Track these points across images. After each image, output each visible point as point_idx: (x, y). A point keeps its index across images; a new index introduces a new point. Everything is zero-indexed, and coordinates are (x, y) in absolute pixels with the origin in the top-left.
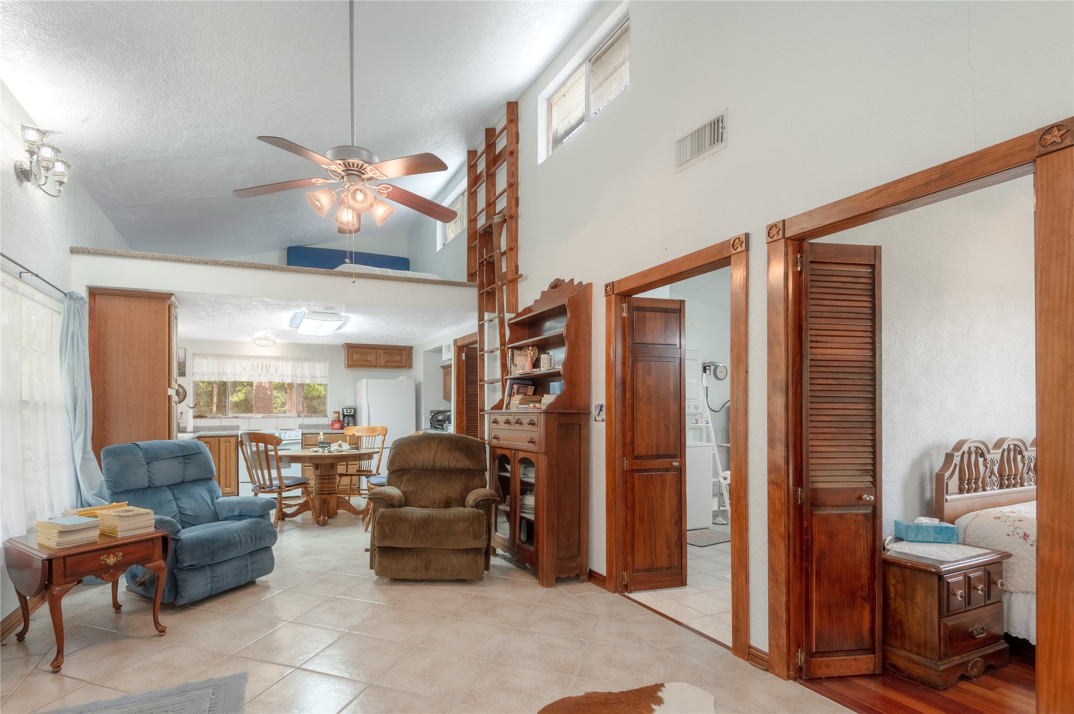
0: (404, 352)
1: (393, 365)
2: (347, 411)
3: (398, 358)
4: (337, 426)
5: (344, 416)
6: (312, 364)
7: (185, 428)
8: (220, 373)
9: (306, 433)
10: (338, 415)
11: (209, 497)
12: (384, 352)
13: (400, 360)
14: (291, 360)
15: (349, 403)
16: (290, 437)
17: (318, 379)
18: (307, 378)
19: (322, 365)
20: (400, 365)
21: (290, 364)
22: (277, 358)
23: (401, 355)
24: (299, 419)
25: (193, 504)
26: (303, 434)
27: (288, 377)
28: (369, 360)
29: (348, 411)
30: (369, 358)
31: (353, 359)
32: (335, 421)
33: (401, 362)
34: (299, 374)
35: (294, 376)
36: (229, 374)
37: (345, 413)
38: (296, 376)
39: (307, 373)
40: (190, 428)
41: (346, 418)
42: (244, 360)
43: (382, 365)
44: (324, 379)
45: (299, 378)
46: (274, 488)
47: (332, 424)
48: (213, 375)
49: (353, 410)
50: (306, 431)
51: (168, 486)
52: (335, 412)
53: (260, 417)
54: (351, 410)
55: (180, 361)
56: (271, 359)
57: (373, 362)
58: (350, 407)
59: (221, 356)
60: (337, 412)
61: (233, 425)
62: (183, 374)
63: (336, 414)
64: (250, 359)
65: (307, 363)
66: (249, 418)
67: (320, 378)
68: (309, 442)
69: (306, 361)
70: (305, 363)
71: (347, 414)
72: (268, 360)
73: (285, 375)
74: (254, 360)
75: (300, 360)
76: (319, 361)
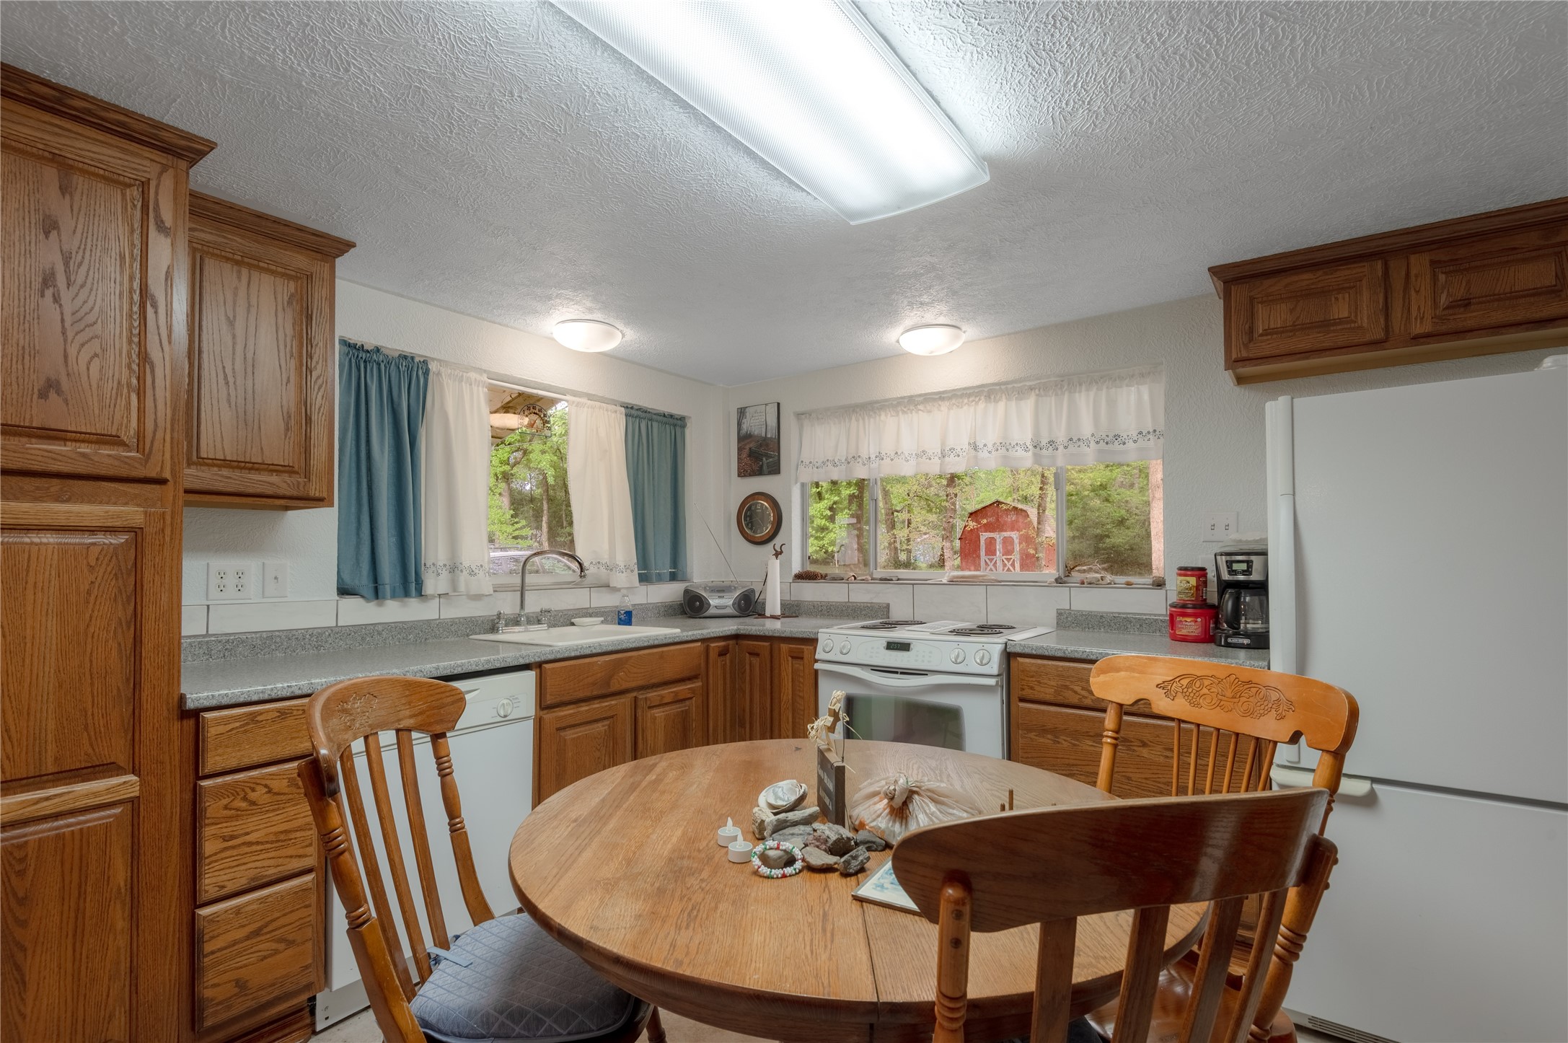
1: (1497, 317)
3: (1530, 275)
4: (1190, 626)
5: (1219, 586)
6: (1103, 392)
8: (853, 457)
10: (1193, 581)
12: (1433, 262)
14: (1031, 389)
16: (957, 662)
17: (1130, 445)
18: (1089, 445)
19: (1144, 389)
20: (1553, 308)
21: (1028, 405)
22: (986, 392)
26: (1006, 655)
27: (1027, 449)
28: (1341, 321)
29: (1235, 566)
30: (1339, 310)
31: (1252, 331)
32: (1184, 606)
33: (1555, 292)
34: (1061, 435)
35: (1044, 442)
37: (1226, 576)
38: (1051, 442)
39: (1085, 428)
40: (773, 607)
41: (1229, 599)
43: (1418, 329)
44: (1150, 442)
45: (1061, 448)
47: (1172, 616)
49: (1256, 561)
50: (1020, 644)
52: (1184, 570)
53: (945, 581)
54: (1249, 563)
55: (769, 436)
56: (976, 397)
57: (1365, 325)
58: (1246, 548)
59: (853, 411)
60: (1193, 569)
61: (874, 601)
62: (775, 469)
63: (1188, 578)
64: (920, 407)
65: (1088, 390)
66: (913, 584)
67: (1135, 442)
68: (1032, 688)
69: (1084, 387)
70: (1080, 392)
71: (1231, 578)
72: (966, 401)
73: (1017, 444)
74: (928, 408)
75: (1062, 387)
76: (1133, 376)
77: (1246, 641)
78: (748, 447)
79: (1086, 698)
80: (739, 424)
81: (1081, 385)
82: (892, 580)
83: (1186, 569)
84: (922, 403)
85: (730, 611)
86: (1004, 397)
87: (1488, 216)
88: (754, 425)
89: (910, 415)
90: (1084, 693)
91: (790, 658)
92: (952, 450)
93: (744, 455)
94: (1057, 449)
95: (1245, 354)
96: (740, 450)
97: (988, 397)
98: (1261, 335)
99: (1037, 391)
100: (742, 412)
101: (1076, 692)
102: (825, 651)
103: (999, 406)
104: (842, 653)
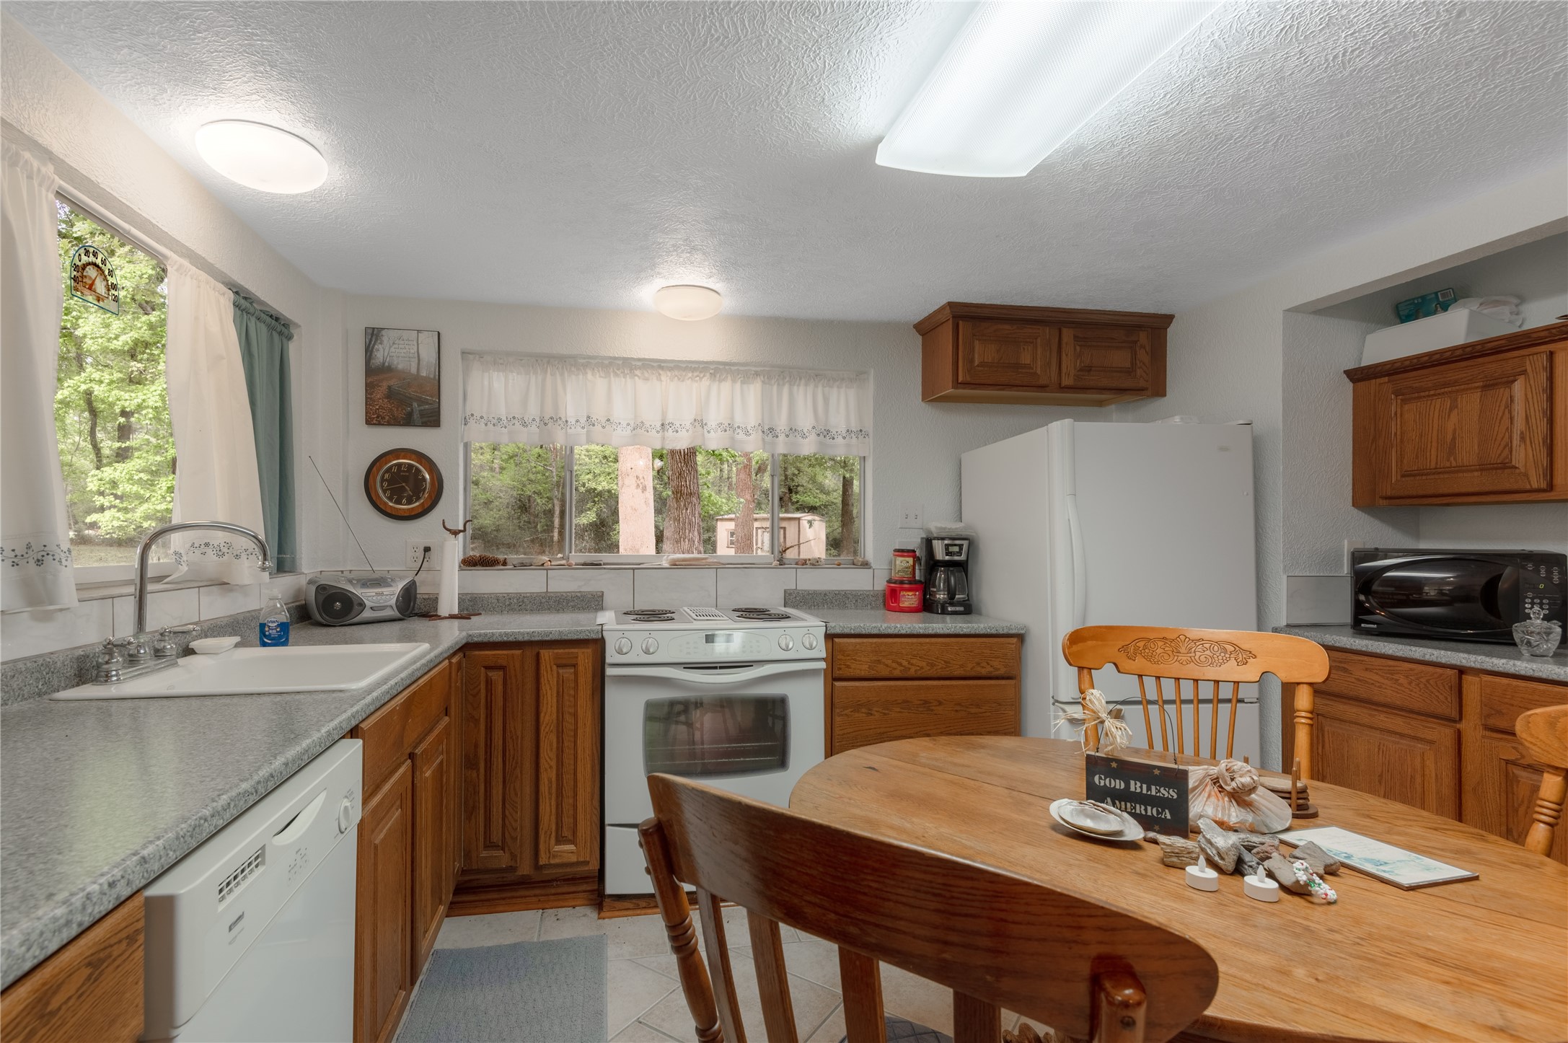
0: (1143, 337)
1: (1103, 382)
2: (947, 546)
3: (1119, 358)
4: (910, 599)
5: (933, 566)
6: (820, 390)
7: (434, 601)
8: (547, 417)
9: (838, 631)
10: (910, 561)
12: (1075, 337)
13: (1128, 365)
14: (757, 374)
15: (939, 520)
16: (787, 649)
17: (839, 440)
18: (804, 436)
19: (853, 392)
20: (1125, 385)
21: (754, 390)
22: (715, 370)
24: (781, 572)
26: (829, 637)
27: (747, 433)
28: (1025, 367)
29: (951, 549)
30: (1026, 358)
31: (972, 361)
32: (902, 582)
33: (1129, 372)
34: (782, 424)
35: (766, 428)
36: (572, 421)
37: (933, 555)
38: (771, 430)
39: (805, 421)
40: (449, 604)
41: (940, 575)
42: (616, 375)
44: (853, 439)
45: (782, 437)
47: (890, 591)
48: (525, 425)
49: (965, 543)
50: (839, 625)
52: (901, 552)
53: (667, 565)
54: (961, 546)
55: (424, 374)
56: (701, 372)
57: (1039, 372)
58: (954, 534)
59: (548, 362)
60: (908, 551)
61: (582, 590)
62: (432, 419)
63: (907, 559)
64: (637, 372)
65: (806, 385)
66: (634, 569)
67: (844, 438)
68: (848, 667)
69: (803, 381)
70: (799, 385)
71: (947, 558)
72: (690, 375)
73: (739, 427)
74: (646, 375)
75: (784, 378)
76: (843, 379)
77: (962, 609)
78: (385, 385)
79: (895, 669)
80: (369, 351)
81: (800, 379)
82: (600, 565)
83: (902, 551)
84: (640, 368)
85: (395, 613)
86: (729, 377)
88: (392, 352)
89: (623, 380)
90: (894, 665)
91: (555, 667)
93: (379, 394)
94: (777, 437)
95: (968, 379)
96: (370, 387)
97: (713, 376)
98: (978, 366)
99: (762, 377)
100: (373, 335)
101: (887, 666)
102: (620, 652)
103: (726, 386)
104: (647, 652)
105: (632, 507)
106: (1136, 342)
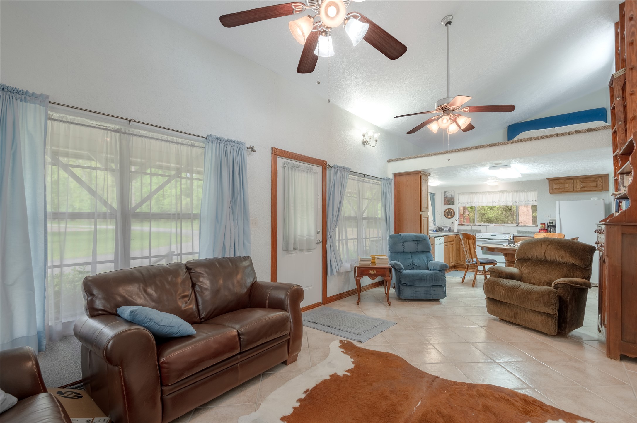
0: (600, 179)
1: (589, 189)
2: (549, 223)
5: (548, 226)
6: (526, 193)
7: (454, 230)
8: (472, 202)
9: (517, 236)
10: (543, 225)
11: (426, 260)
12: (580, 181)
13: (595, 185)
14: (511, 192)
16: (505, 238)
17: (531, 202)
18: (523, 202)
19: (534, 193)
20: (596, 189)
21: (511, 194)
22: (503, 192)
23: (597, 182)
24: (517, 227)
25: (419, 261)
26: (514, 236)
27: (510, 202)
28: (567, 188)
29: (550, 223)
30: (567, 186)
32: (542, 229)
33: (597, 186)
34: (517, 200)
35: (514, 201)
36: (476, 202)
37: (549, 225)
38: (515, 201)
39: (522, 199)
40: (456, 230)
41: (549, 228)
43: (578, 190)
44: (535, 202)
45: (517, 203)
46: (474, 263)
47: (540, 231)
48: (468, 203)
51: (411, 253)
53: (493, 226)
54: (553, 222)
55: (452, 197)
57: (570, 189)
58: (552, 220)
59: (472, 193)
61: (477, 230)
62: (453, 204)
65: (523, 193)
66: (486, 226)
69: (521, 192)
72: (497, 193)
74: (489, 194)
75: (517, 192)
76: (531, 191)
78: (446, 199)
80: (444, 195)
82: (481, 226)
83: (542, 223)
85: (448, 231)
87: (587, 175)
88: (448, 195)
89: (485, 195)
92: (494, 202)
93: (446, 201)
95: (552, 191)
96: (444, 200)
98: (554, 188)
100: (445, 192)
102: (478, 237)
103: (505, 194)
104: (482, 237)
105: (523, 212)
106: (598, 180)
